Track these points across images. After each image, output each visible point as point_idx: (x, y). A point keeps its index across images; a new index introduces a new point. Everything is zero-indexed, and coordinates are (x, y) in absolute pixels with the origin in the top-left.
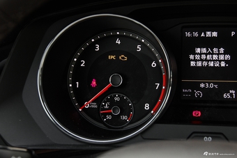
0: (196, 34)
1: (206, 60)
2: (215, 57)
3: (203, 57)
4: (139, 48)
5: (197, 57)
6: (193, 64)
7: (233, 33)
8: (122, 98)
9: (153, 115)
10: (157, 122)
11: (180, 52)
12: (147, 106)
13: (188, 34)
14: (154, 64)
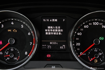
0: (48, 20)
1: (52, 32)
2: (56, 30)
3: (51, 30)
4: (22, 26)
5: (49, 30)
6: (47, 33)
7: (64, 20)
8: (14, 50)
9: (29, 57)
10: (31, 60)
11: (41, 28)
12: (26, 53)
13: (44, 20)
14: (29, 34)
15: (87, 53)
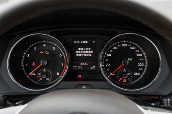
0: (78, 42)
1: (83, 53)
2: (87, 52)
3: (82, 52)
4: (54, 48)
5: (79, 52)
6: (77, 55)
7: (94, 42)
8: (46, 71)
9: (60, 78)
10: (62, 81)
11: (72, 49)
12: (58, 74)
13: (75, 42)
14: (61, 55)
15: (116, 73)
